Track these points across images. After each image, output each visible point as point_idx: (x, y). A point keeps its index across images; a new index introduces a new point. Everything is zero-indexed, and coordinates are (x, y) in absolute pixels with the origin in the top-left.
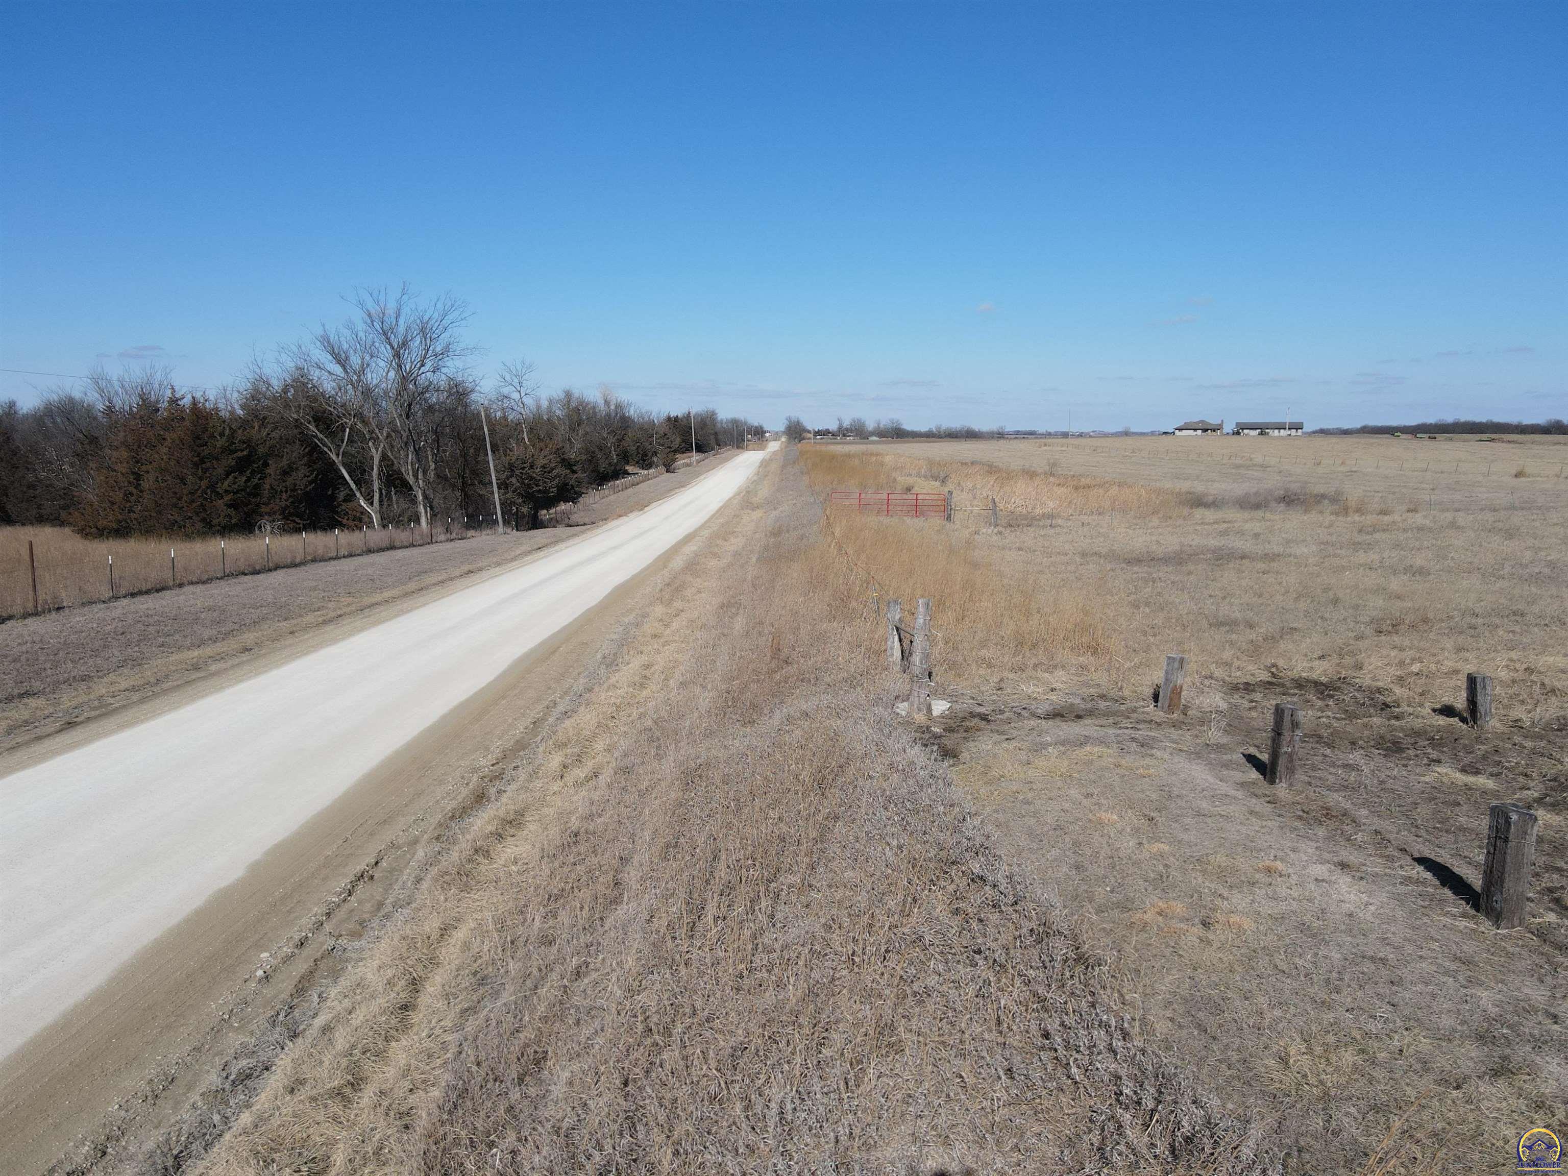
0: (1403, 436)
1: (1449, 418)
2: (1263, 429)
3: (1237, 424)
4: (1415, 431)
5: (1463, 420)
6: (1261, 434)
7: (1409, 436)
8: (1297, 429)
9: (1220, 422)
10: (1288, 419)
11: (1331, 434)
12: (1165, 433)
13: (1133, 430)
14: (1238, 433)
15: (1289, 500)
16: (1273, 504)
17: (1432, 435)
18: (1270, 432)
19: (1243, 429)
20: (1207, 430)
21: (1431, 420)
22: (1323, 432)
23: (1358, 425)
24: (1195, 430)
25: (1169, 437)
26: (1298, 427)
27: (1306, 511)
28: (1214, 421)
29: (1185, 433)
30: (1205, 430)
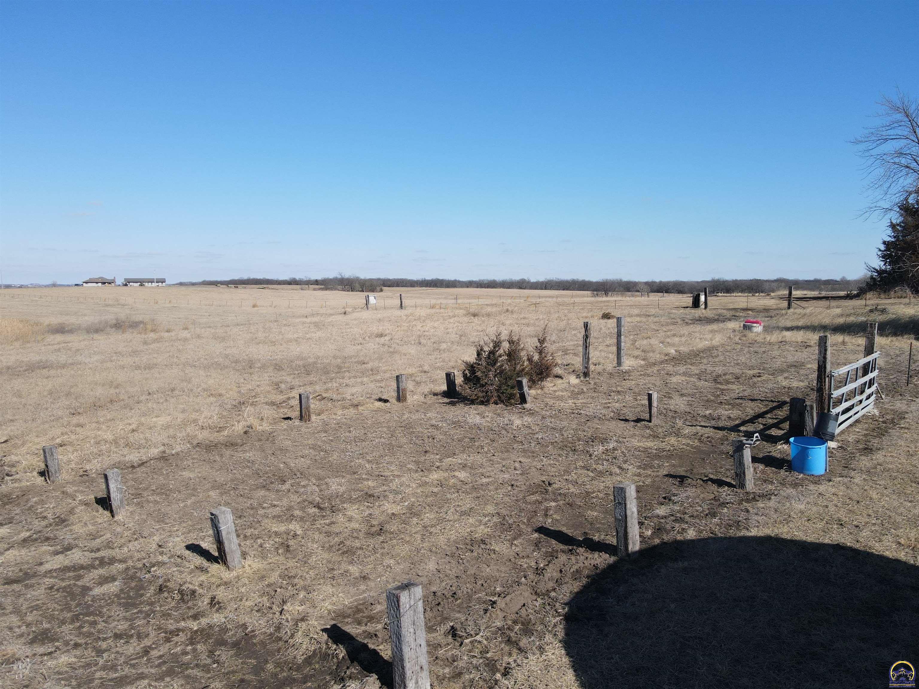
0: (222, 286)
1: (245, 277)
2: (141, 282)
3: (125, 279)
4: (227, 283)
5: (252, 278)
6: (141, 285)
7: (225, 286)
8: (162, 282)
9: (113, 278)
10: (155, 277)
11: (186, 285)
12: (76, 285)
13: (58, 283)
14: (126, 285)
15: (118, 326)
16: (108, 329)
17: (236, 286)
18: (146, 284)
19: (129, 282)
20: (105, 283)
21: (236, 278)
22: (181, 284)
23: (200, 280)
24: (97, 283)
25: (81, 287)
26: (163, 281)
27: (123, 332)
28: (109, 277)
29: (90, 285)
30: (104, 283)
